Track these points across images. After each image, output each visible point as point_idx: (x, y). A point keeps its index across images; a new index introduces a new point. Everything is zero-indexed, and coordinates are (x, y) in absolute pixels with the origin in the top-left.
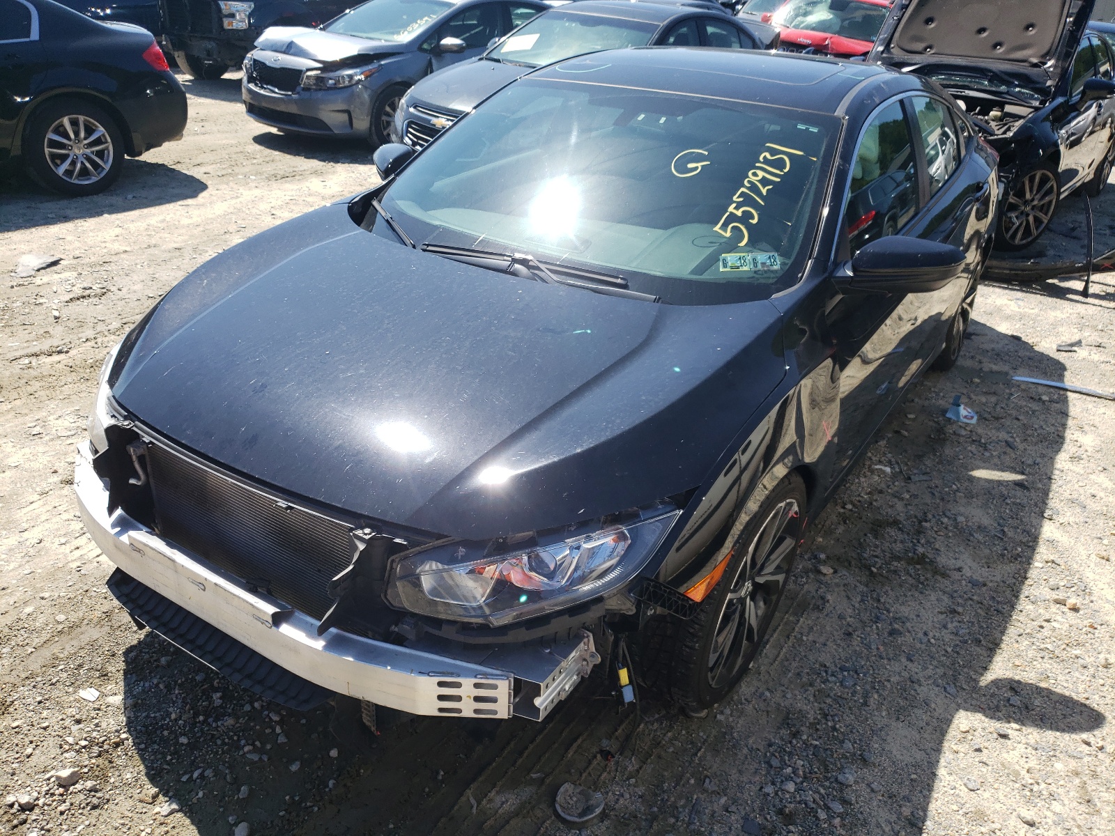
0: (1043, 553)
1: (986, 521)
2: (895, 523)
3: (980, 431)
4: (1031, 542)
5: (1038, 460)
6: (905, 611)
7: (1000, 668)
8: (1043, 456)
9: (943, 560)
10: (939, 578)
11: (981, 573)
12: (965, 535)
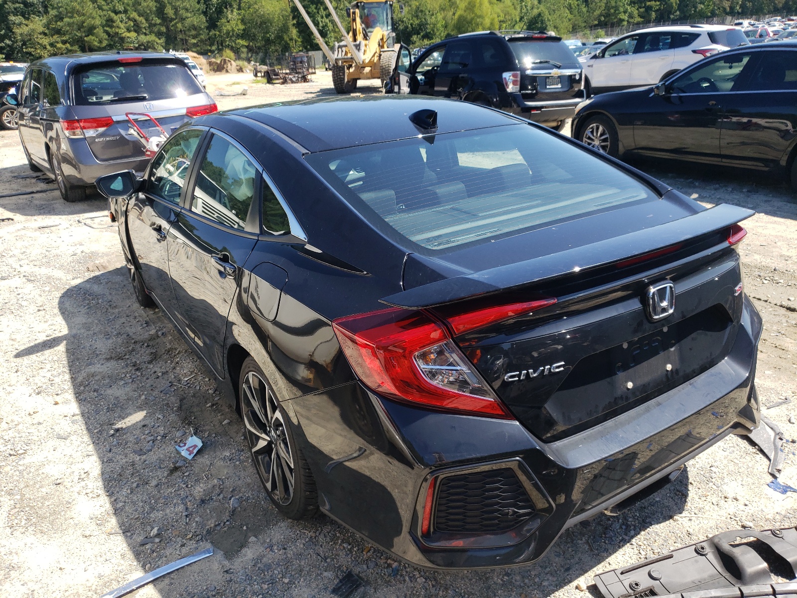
0: (70, 396)
1: (109, 391)
2: (150, 362)
3: (171, 448)
4: (80, 397)
5: (110, 455)
6: (110, 341)
7: (62, 348)
8: (110, 460)
9: (113, 363)
10: (108, 357)
11: (92, 369)
12: (113, 379)
